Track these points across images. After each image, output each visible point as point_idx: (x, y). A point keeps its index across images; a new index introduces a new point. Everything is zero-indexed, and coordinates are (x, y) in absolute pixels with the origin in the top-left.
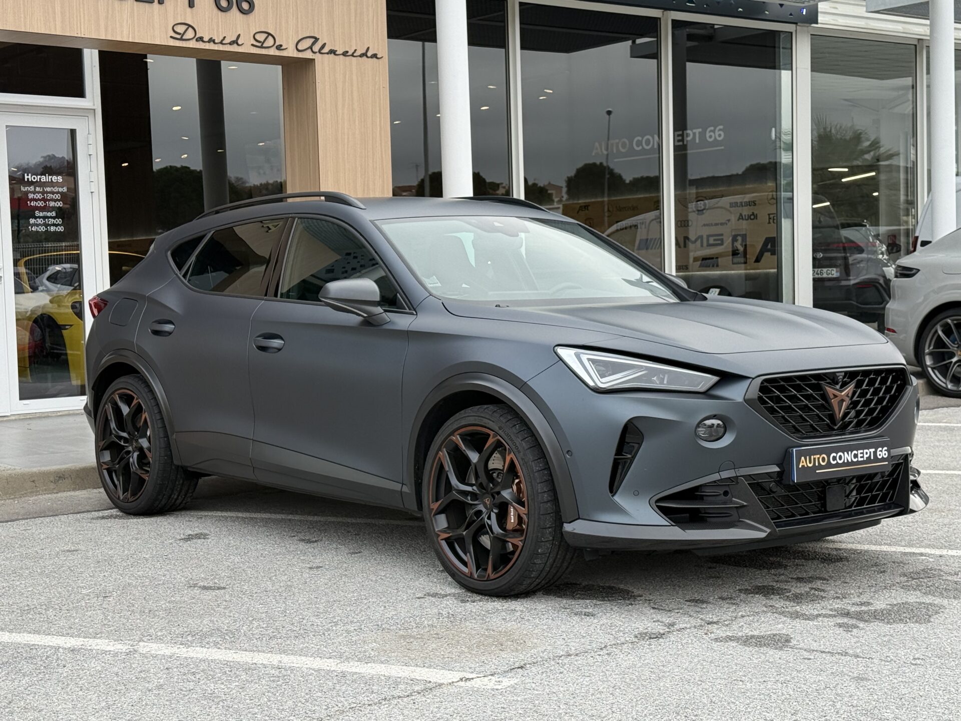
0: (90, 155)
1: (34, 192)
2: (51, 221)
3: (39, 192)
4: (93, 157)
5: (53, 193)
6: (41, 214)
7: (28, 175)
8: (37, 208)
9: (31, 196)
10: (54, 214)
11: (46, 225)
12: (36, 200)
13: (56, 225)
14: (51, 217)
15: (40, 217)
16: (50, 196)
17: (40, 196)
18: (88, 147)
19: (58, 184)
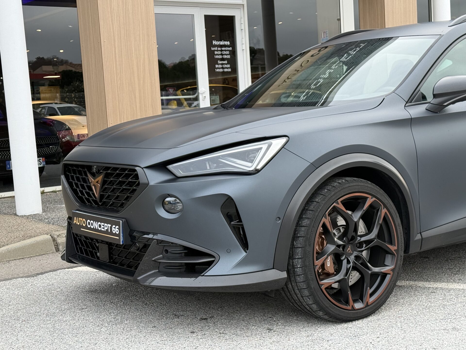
1: (217, 51)
2: (225, 66)
3: (219, 51)
4: (243, 30)
5: (225, 51)
6: (221, 62)
7: (214, 41)
8: (218, 59)
9: (216, 53)
10: (226, 62)
11: (223, 68)
12: (218, 55)
13: (227, 68)
14: (225, 64)
15: (220, 64)
16: (224, 53)
17: (220, 53)
18: (241, 25)
19: (227, 46)
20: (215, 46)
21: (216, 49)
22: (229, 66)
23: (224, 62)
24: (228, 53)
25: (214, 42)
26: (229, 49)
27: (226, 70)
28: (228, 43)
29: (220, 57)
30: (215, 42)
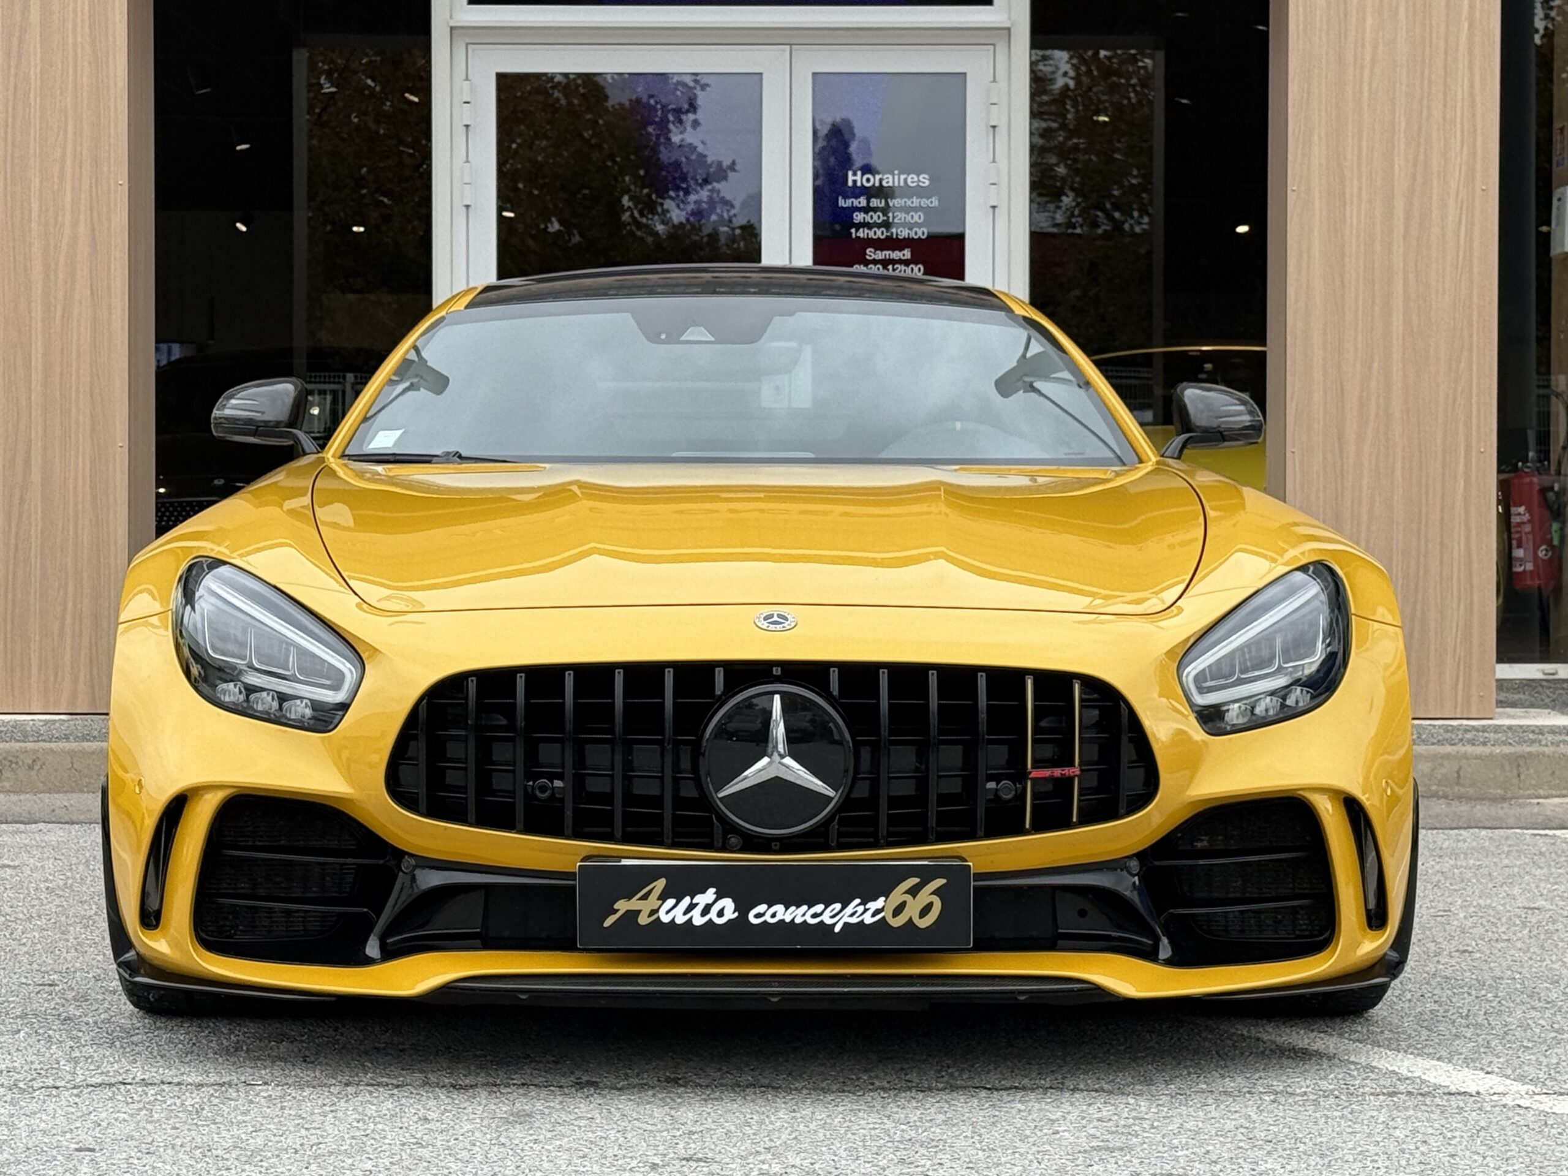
0: (994, 127)
1: (867, 210)
3: (875, 210)
5: (907, 210)
6: (880, 255)
7: (855, 174)
8: (870, 242)
9: (859, 217)
10: (907, 254)
12: (869, 226)
14: (900, 262)
15: (875, 262)
16: (901, 216)
17: (876, 217)
18: (988, 112)
19: (920, 192)
20: (858, 191)
21: (862, 202)
22: (918, 269)
23: (896, 255)
24: (919, 217)
25: (851, 178)
26: (925, 202)
28: (925, 180)
29: (880, 233)
30: (858, 178)
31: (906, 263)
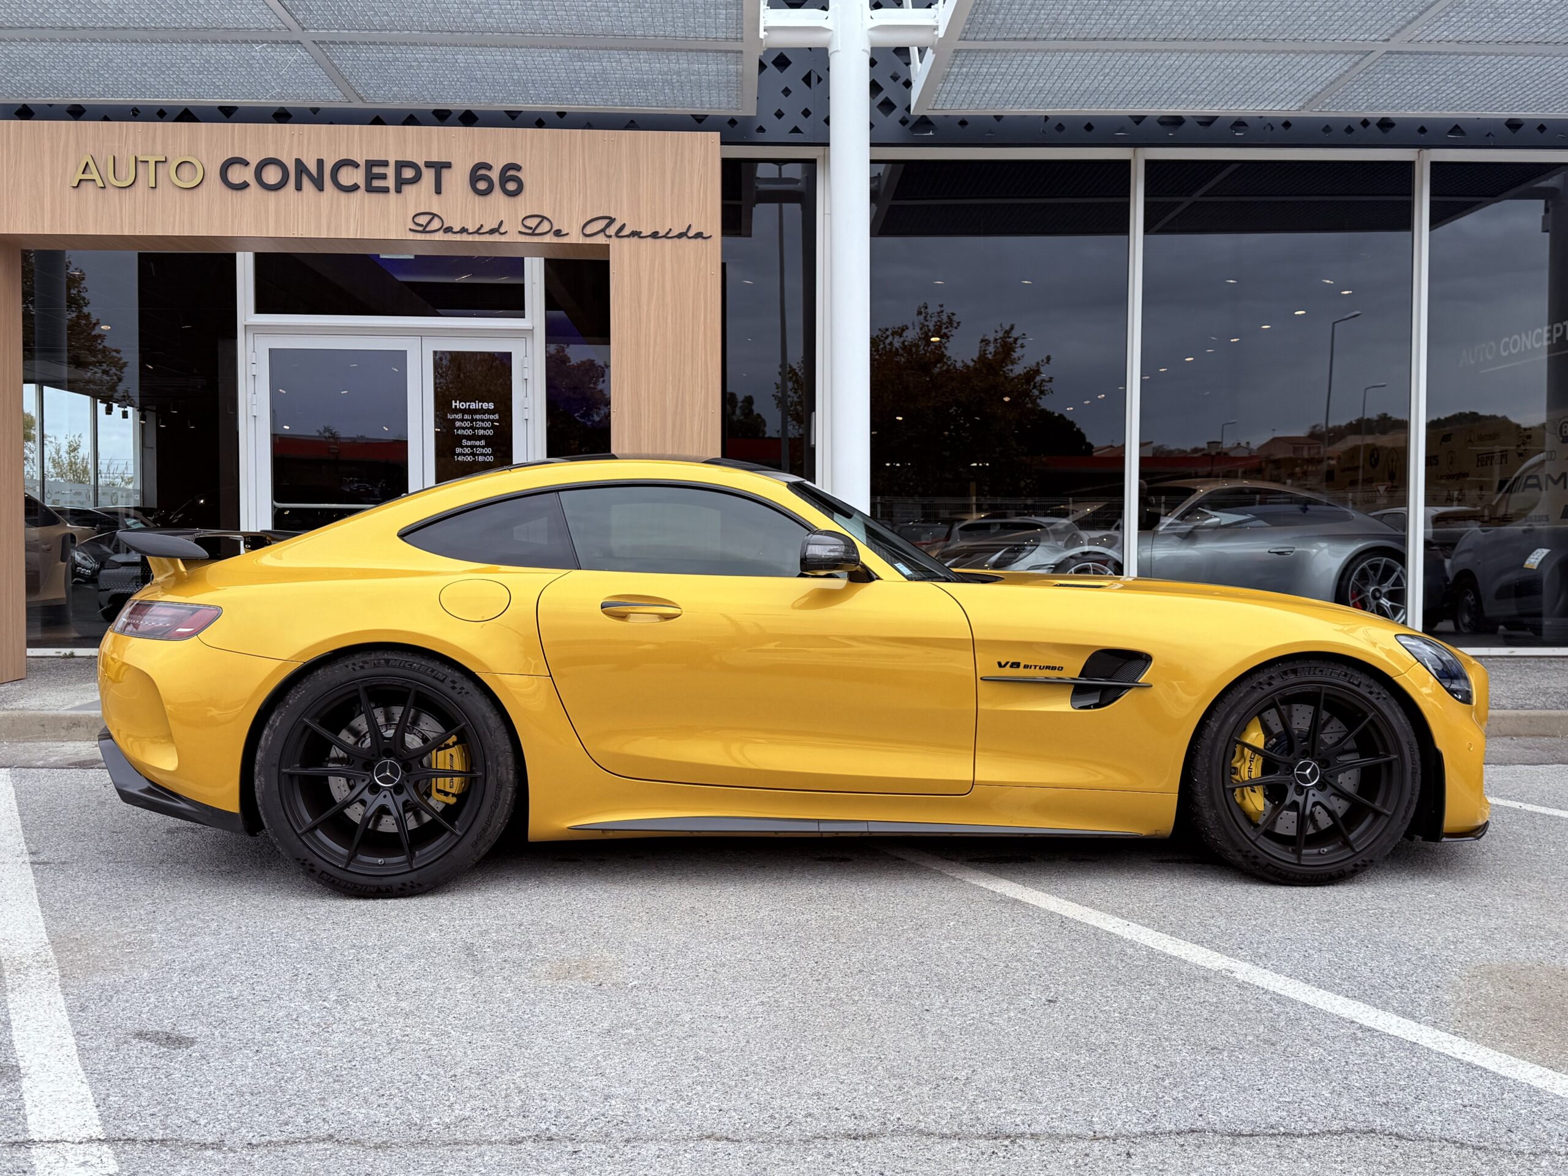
0: (526, 380)
1: (462, 420)
2: (481, 450)
3: (467, 420)
4: (529, 381)
5: (483, 421)
6: (469, 443)
7: (456, 402)
8: (463, 437)
9: (458, 424)
10: (482, 443)
11: (474, 455)
12: (464, 429)
13: (484, 455)
14: (479, 447)
15: (467, 446)
16: (480, 424)
17: (467, 424)
18: (523, 372)
19: (488, 411)
20: (457, 411)
21: (459, 416)
22: (489, 450)
23: (477, 443)
24: (489, 424)
25: (454, 404)
26: (492, 417)
27: (481, 459)
28: (491, 406)
29: (469, 432)
30: (457, 404)
31: (483, 447)
